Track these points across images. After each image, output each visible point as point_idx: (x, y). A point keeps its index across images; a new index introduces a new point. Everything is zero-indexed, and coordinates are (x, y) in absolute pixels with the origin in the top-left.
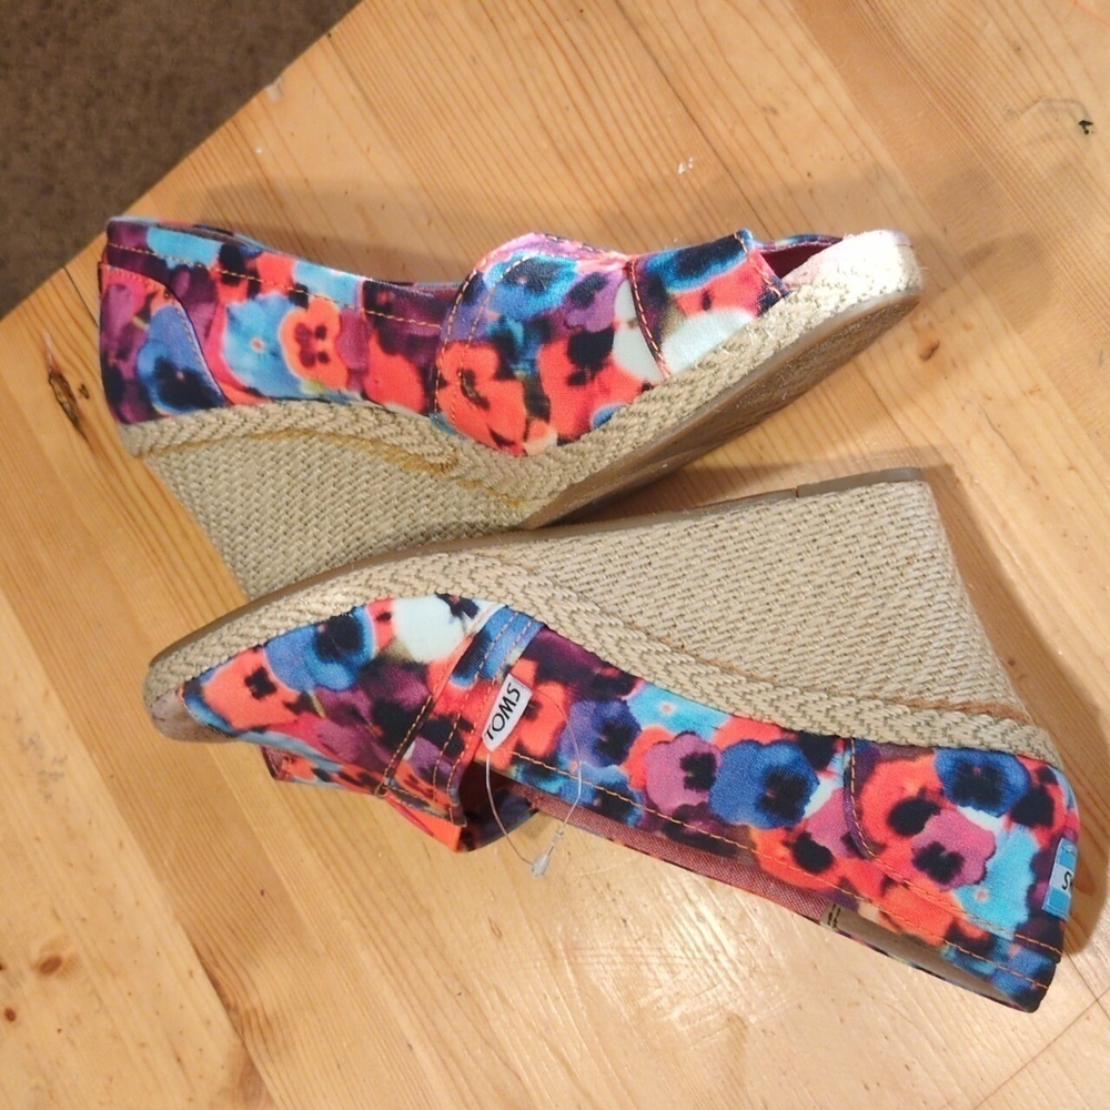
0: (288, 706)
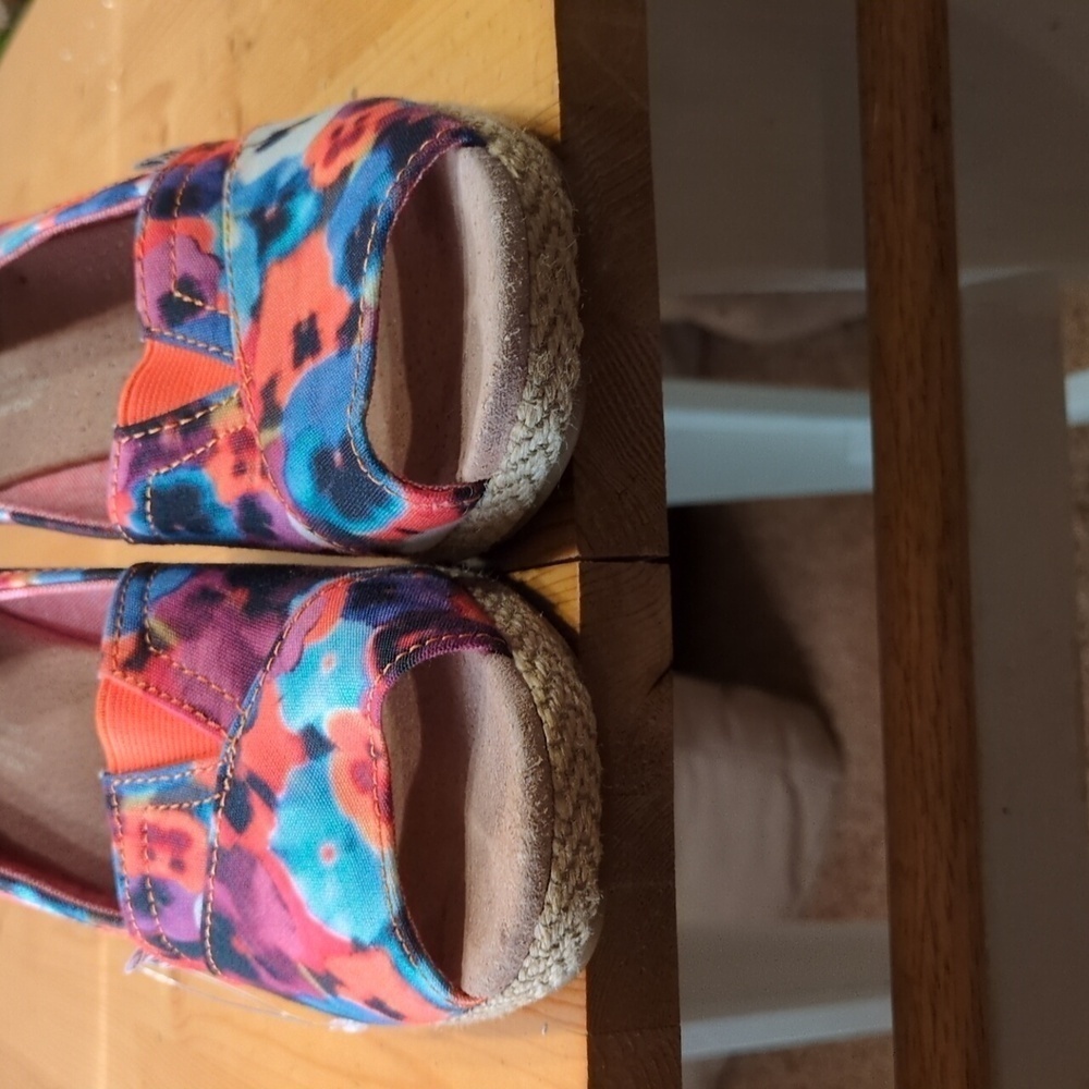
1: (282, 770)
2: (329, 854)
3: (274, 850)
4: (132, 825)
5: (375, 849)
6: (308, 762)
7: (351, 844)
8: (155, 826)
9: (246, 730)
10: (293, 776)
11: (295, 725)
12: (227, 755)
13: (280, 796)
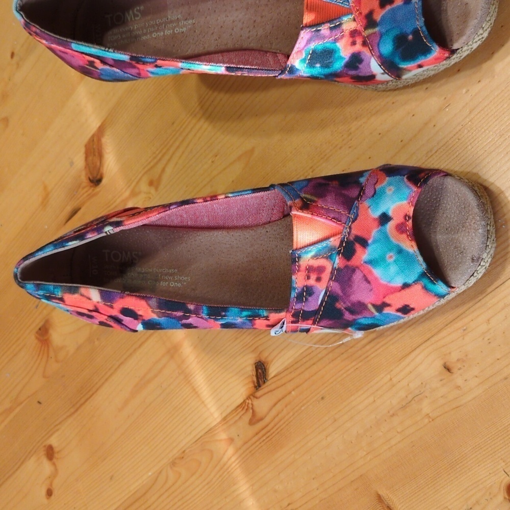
0: (389, 305)
1: (369, 232)
2: (391, 257)
3: (365, 262)
4: (303, 268)
5: (411, 250)
6: (380, 227)
7: (400, 251)
8: (312, 266)
9: (353, 222)
10: (375, 233)
11: (376, 214)
12: (345, 232)
13: (370, 242)
